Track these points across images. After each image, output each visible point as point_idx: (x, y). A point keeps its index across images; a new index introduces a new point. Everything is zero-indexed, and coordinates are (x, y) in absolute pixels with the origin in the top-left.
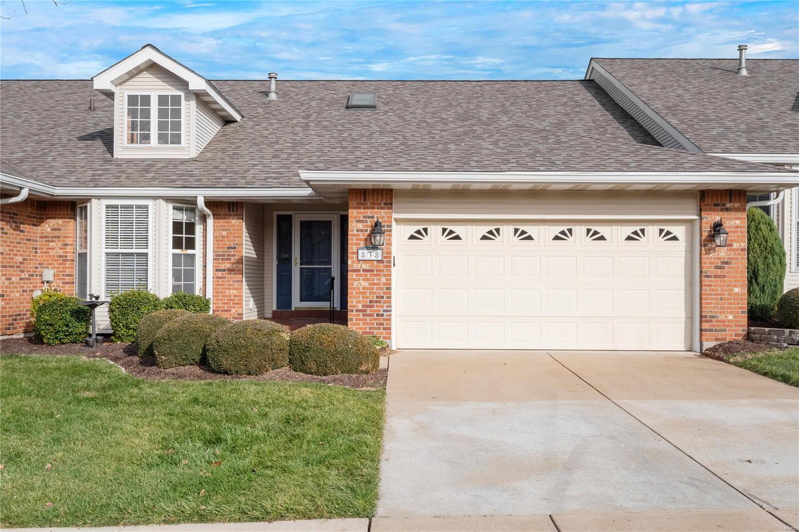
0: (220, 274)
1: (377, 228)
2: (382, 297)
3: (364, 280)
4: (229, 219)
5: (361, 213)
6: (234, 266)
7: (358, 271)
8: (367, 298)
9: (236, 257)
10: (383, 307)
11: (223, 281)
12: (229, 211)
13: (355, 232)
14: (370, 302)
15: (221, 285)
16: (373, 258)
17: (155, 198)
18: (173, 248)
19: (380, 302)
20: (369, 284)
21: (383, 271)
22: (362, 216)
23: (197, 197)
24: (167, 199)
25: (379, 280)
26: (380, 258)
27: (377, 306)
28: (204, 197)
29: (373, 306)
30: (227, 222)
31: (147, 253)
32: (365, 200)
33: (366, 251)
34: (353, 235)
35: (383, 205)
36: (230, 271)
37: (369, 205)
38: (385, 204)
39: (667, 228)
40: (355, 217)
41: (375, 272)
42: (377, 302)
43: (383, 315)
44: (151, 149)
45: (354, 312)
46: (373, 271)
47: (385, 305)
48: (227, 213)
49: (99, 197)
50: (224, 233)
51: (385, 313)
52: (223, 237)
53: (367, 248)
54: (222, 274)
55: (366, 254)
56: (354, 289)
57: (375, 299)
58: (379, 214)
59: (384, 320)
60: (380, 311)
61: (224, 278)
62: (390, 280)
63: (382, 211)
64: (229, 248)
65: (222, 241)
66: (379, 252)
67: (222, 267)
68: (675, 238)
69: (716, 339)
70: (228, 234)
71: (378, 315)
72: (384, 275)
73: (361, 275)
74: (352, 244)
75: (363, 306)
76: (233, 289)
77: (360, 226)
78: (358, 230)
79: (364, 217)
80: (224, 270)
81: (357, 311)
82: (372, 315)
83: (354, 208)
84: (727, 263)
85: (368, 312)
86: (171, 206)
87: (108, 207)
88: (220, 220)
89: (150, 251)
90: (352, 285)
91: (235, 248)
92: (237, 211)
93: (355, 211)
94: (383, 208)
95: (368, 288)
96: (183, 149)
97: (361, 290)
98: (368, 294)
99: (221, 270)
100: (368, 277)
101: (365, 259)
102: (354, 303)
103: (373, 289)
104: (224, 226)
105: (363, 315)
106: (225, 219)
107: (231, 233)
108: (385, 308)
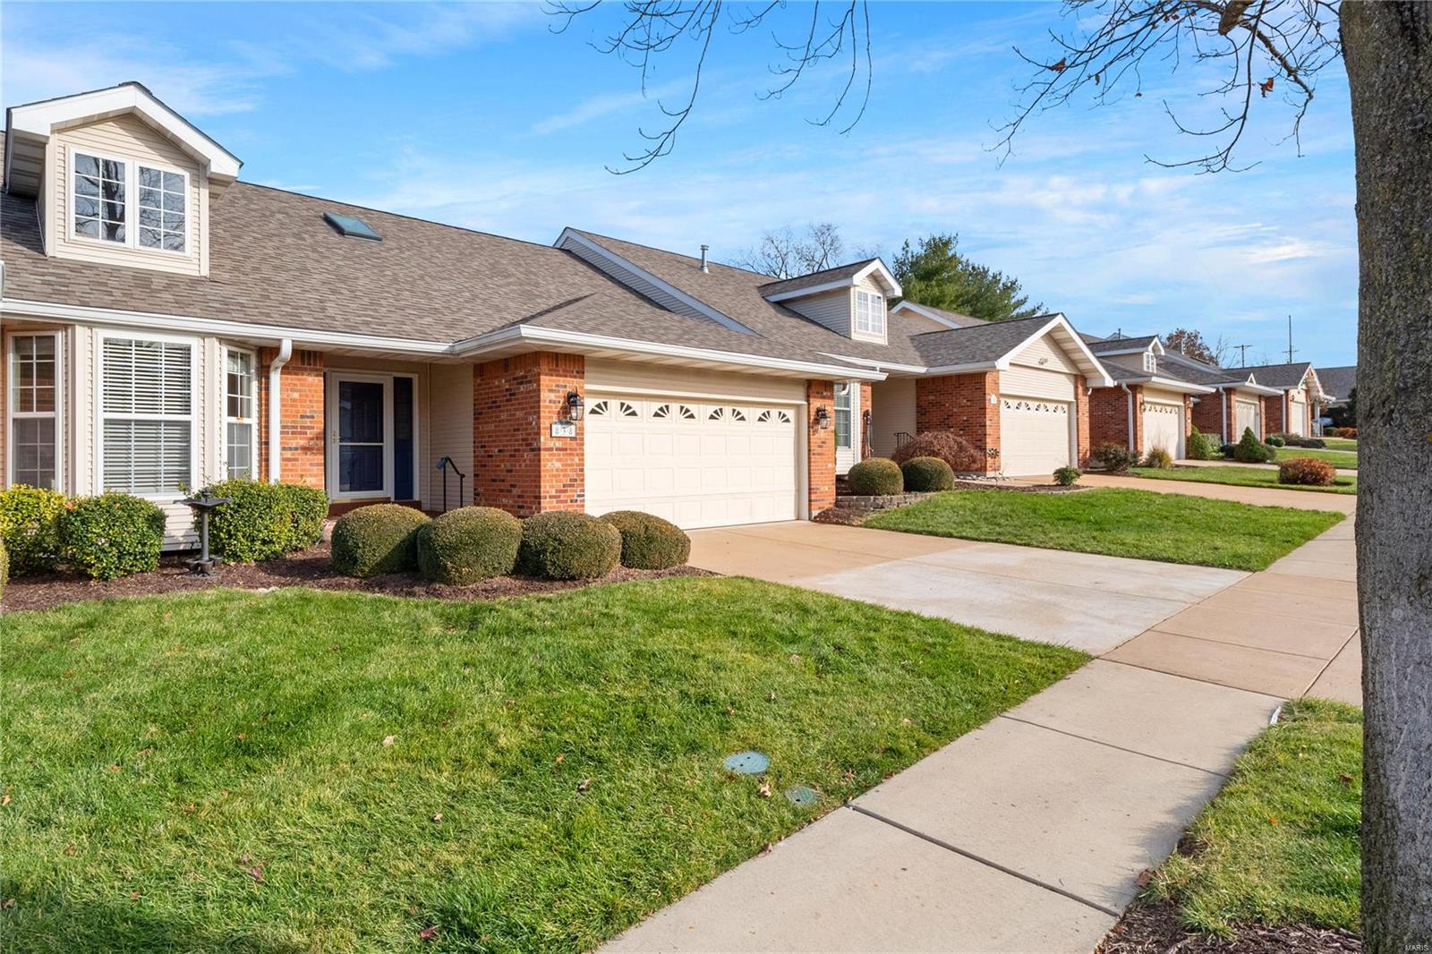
0: (288, 454)
1: (572, 400)
2: (576, 480)
3: (557, 460)
4: (302, 374)
5: (554, 381)
6: (312, 443)
7: (551, 449)
8: (560, 481)
9: (315, 430)
10: (576, 491)
11: (293, 465)
12: (303, 363)
13: (547, 403)
14: (564, 486)
15: (291, 470)
16: (567, 434)
17: (203, 335)
18: (229, 415)
19: (573, 486)
20: (563, 465)
21: (575, 450)
22: (554, 384)
23: (280, 340)
24: (223, 339)
25: (573, 460)
26: (573, 435)
27: (571, 491)
28: (293, 341)
29: (566, 491)
30: (299, 380)
31: (190, 422)
32: (557, 366)
33: (559, 426)
34: (546, 407)
35: (575, 374)
36: (305, 449)
37: (561, 373)
38: (578, 372)
39: (783, 411)
40: (547, 386)
41: (568, 452)
42: (570, 486)
43: (576, 501)
44: (126, 251)
45: (548, 499)
46: (566, 449)
47: (579, 489)
48: (300, 365)
49: (90, 324)
50: (296, 395)
51: (578, 499)
52: (294, 400)
53: (561, 423)
54: (293, 454)
55: (559, 430)
56: (547, 471)
57: (569, 483)
58: (571, 384)
59: (577, 506)
60: (573, 496)
61: (296, 460)
62: (583, 460)
63: (575, 380)
64: (302, 417)
65: (292, 406)
66: (573, 427)
67: (293, 444)
68: (787, 421)
69: (820, 508)
70: (301, 396)
71: (571, 501)
72: (577, 455)
73: (554, 455)
74: (545, 417)
75: (557, 491)
76: (311, 475)
77: (552, 396)
78: (550, 402)
79: (557, 386)
80: (296, 449)
81: (550, 497)
82: (566, 501)
83: (546, 375)
84: (824, 443)
85: (561, 499)
86: (225, 350)
87: (106, 341)
88: (289, 376)
89: (194, 418)
90: (545, 466)
91: (313, 417)
92: (315, 365)
93: (547, 378)
94: (575, 377)
95: (562, 470)
96: (188, 260)
97: (554, 473)
98: (561, 477)
99: (290, 449)
100: (562, 457)
101: (559, 435)
102: (548, 489)
103: (566, 470)
104: (295, 385)
105: (557, 502)
106: (297, 374)
107: (306, 396)
108: (579, 493)
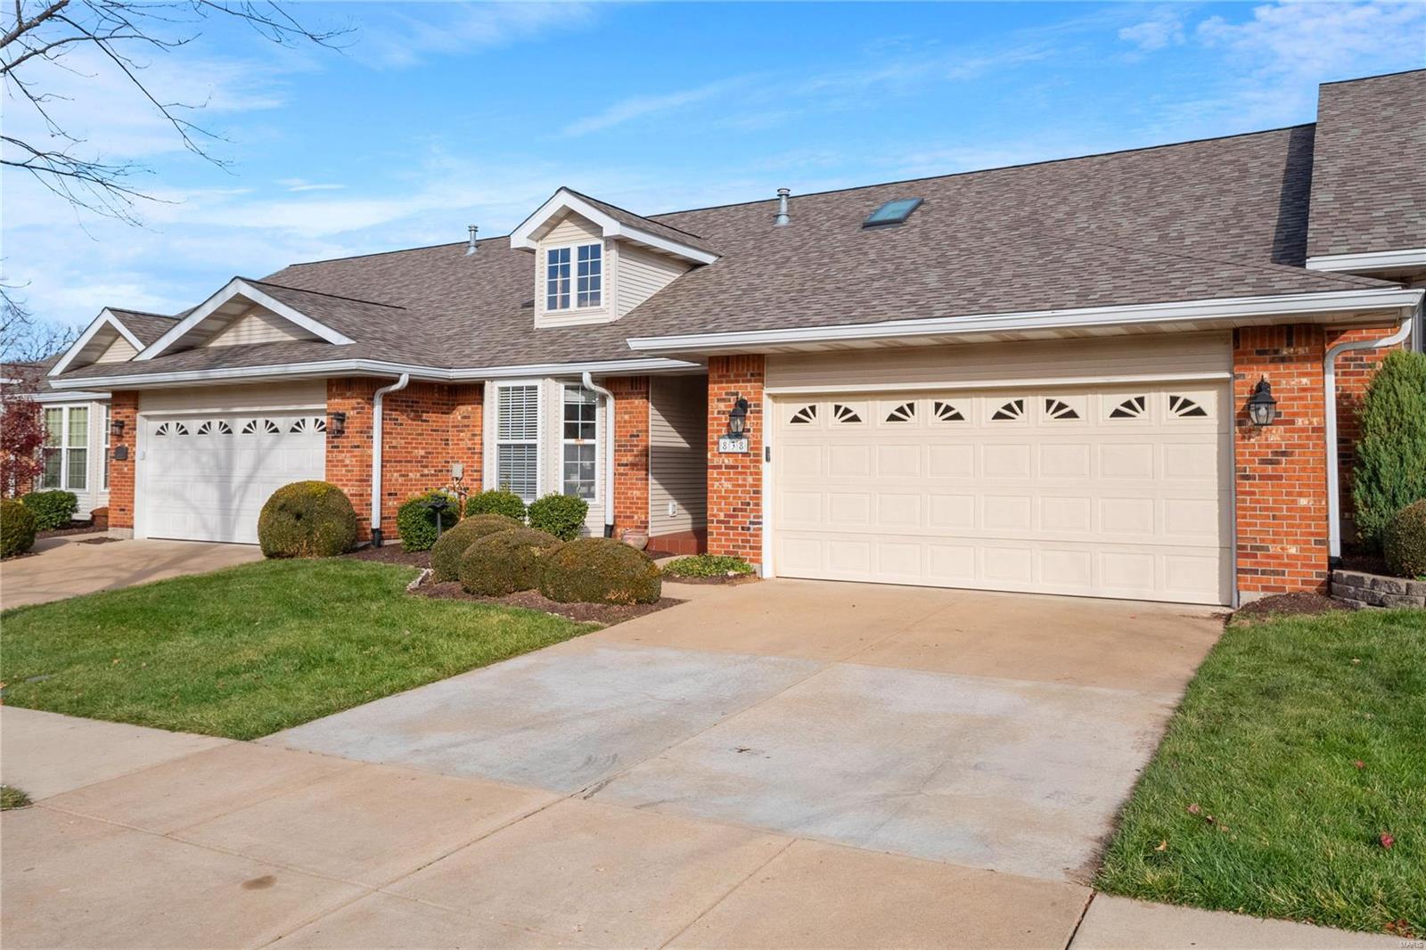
0: (622, 470)
1: (742, 406)
2: (748, 504)
3: (726, 480)
4: (632, 398)
5: (723, 389)
6: (637, 459)
7: (720, 467)
8: (730, 504)
9: (640, 448)
10: (749, 517)
11: (625, 479)
12: (632, 389)
13: (716, 415)
14: (734, 510)
15: (623, 484)
16: (737, 450)
17: (544, 377)
18: (566, 438)
19: (745, 510)
20: (734, 486)
21: (749, 467)
22: (724, 392)
23: (580, 373)
24: (557, 378)
25: (744, 480)
26: (745, 450)
27: (743, 516)
28: (591, 373)
29: (737, 516)
30: (629, 403)
31: (536, 445)
32: (727, 371)
33: (728, 441)
34: (715, 419)
35: (749, 377)
36: (633, 465)
37: (732, 378)
38: (752, 375)
39: (1183, 395)
40: (715, 395)
41: (740, 470)
42: (741, 510)
43: (749, 529)
44: (571, 313)
45: (715, 524)
46: (737, 467)
47: (752, 515)
48: (630, 391)
49: (492, 379)
50: (627, 417)
51: (751, 526)
52: (625, 422)
53: (730, 436)
54: (624, 470)
55: (727, 445)
56: (715, 492)
57: (740, 506)
58: (745, 390)
59: (751, 535)
60: (745, 522)
61: (626, 474)
62: (760, 480)
63: (748, 384)
64: (631, 436)
65: (624, 427)
66: (744, 441)
67: (624, 461)
68: (1199, 412)
69: (1265, 588)
70: (630, 418)
71: (743, 528)
72: (751, 474)
73: (722, 473)
74: (713, 431)
75: (726, 516)
76: (637, 489)
77: (722, 406)
78: (719, 413)
79: (727, 394)
80: (627, 465)
81: (718, 522)
82: (736, 528)
83: (715, 383)
84: (1284, 454)
85: (731, 524)
86: (562, 386)
87: (502, 389)
88: (623, 401)
89: (538, 442)
90: (713, 486)
91: (638, 436)
92: (640, 388)
93: (716, 386)
94: (749, 381)
95: (732, 492)
96: (602, 311)
97: (723, 494)
98: (731, 499)
99: (623, 465)
100: (732, 476)
101: (727, 451)
102: (715, 512)
103: (737, 492)
104: (626, 408)
105: (726, 528)
106: (628, 399)
107: (634, 417)
108: (752, 520)
